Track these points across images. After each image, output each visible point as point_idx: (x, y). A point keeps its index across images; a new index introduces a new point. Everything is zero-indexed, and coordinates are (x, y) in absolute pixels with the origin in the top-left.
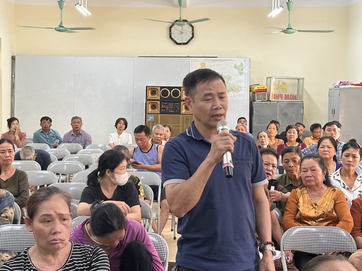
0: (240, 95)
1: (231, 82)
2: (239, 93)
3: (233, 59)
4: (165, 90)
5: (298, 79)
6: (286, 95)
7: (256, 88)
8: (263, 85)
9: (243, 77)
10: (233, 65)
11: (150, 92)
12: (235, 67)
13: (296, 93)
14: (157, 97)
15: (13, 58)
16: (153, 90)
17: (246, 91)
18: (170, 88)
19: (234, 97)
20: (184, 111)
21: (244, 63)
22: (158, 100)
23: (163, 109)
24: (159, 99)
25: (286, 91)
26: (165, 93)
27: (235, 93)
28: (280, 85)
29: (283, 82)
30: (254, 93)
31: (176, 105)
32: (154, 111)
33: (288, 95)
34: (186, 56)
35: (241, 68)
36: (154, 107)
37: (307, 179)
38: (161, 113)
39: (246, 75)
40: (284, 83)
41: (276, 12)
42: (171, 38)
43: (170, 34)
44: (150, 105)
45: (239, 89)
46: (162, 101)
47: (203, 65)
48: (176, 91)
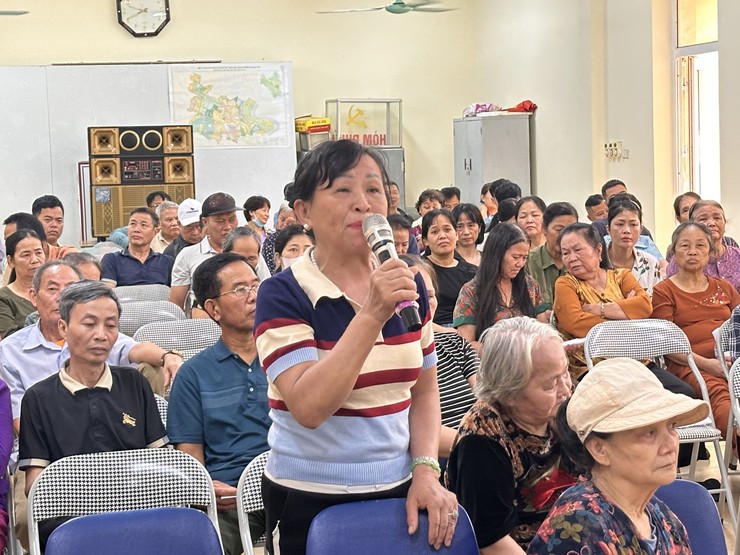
0: (277, 139)
1: (257, 112)
2: (275, 135)
3: (258, 65)
4: (128, 135)
5: (388, 103)
6: (365, 136)
7: (309, 124)
8: (322, 117)
9: (279, 102)
10: (259, 77)
11: (95, 140)
12: (263, 81)
13: (384, 132)
14: (113, 149)
16: (103, 134)
17: (289, 130)
18: (141, 130)
19: (265, 143)
20: (171, 177)
21: (280, 73)
22: (116, 156)
23: (126, 173)
24: (118, 153)
25: (366, 127)
26: (128, 141)
27: (266, 136)
28: (352, 116)
29: (358, 110)
30: (304, 134)
31: (155, 164)
32: (106, 180)
33: (370, 136)
34: (155, 61)
35: (274, 83)
36: (106, 171)
37: (572, 265)
38: (124, 182)
39: (287, 97)
40: (361, 112)
42: (121, 22)
43: (120, 15)
44: (98, 168)
45: (274, 126)
46: (124, 157)
47: (196, 79)
48: (153, 135)
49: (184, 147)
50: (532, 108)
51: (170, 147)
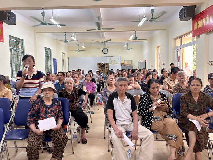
0: (118, 65)
3: (117, 57)
4: (102, 64)
5: (131, 61)
8: (124, 62)
9: (119, 60)
13: (131, 64)
15: (68, 58)
16: (99, 64)
17: (120, 64)
18: (103, 63)
20: (106, 68)
21: (119, 57)
23: (101, 68)
26: (102, 65)
28: (127, 62)
30: (122, 64)
31: (104, 67)
33: (129, 64)
36: (99, 68)
41: (125, 46)
42: (103, 52)
45: (118, 63)
46: (101, 66)
47: (110, 58)
48: (104, 64)
49: (107, 65)
50: (146, 61)
51: (106, 65)
